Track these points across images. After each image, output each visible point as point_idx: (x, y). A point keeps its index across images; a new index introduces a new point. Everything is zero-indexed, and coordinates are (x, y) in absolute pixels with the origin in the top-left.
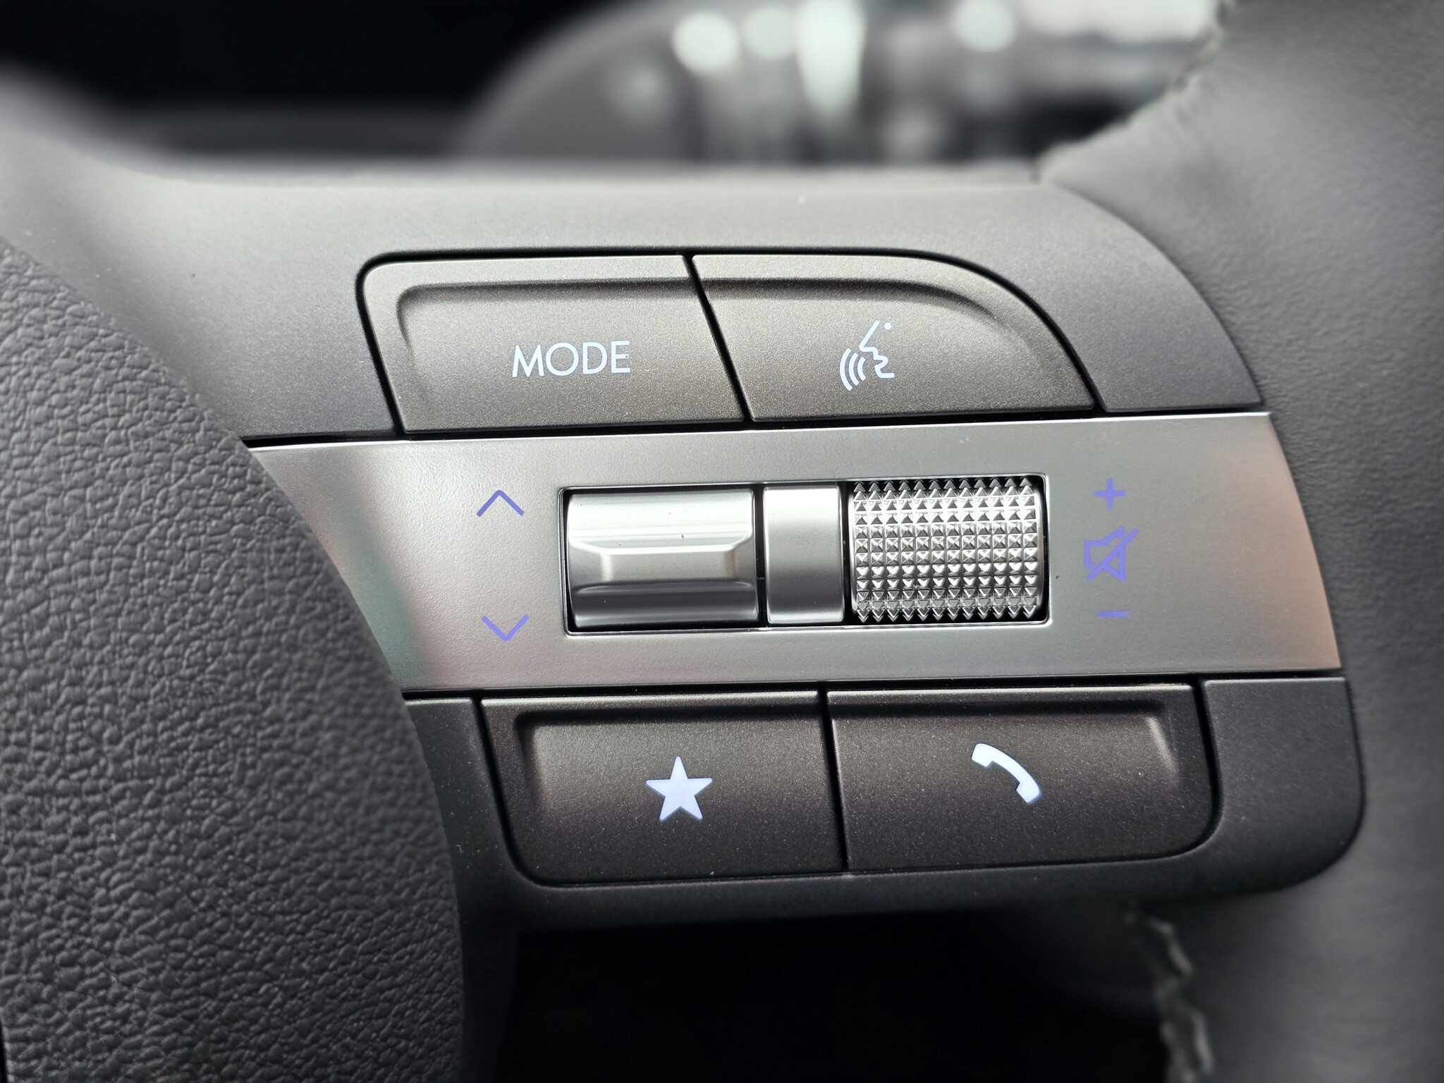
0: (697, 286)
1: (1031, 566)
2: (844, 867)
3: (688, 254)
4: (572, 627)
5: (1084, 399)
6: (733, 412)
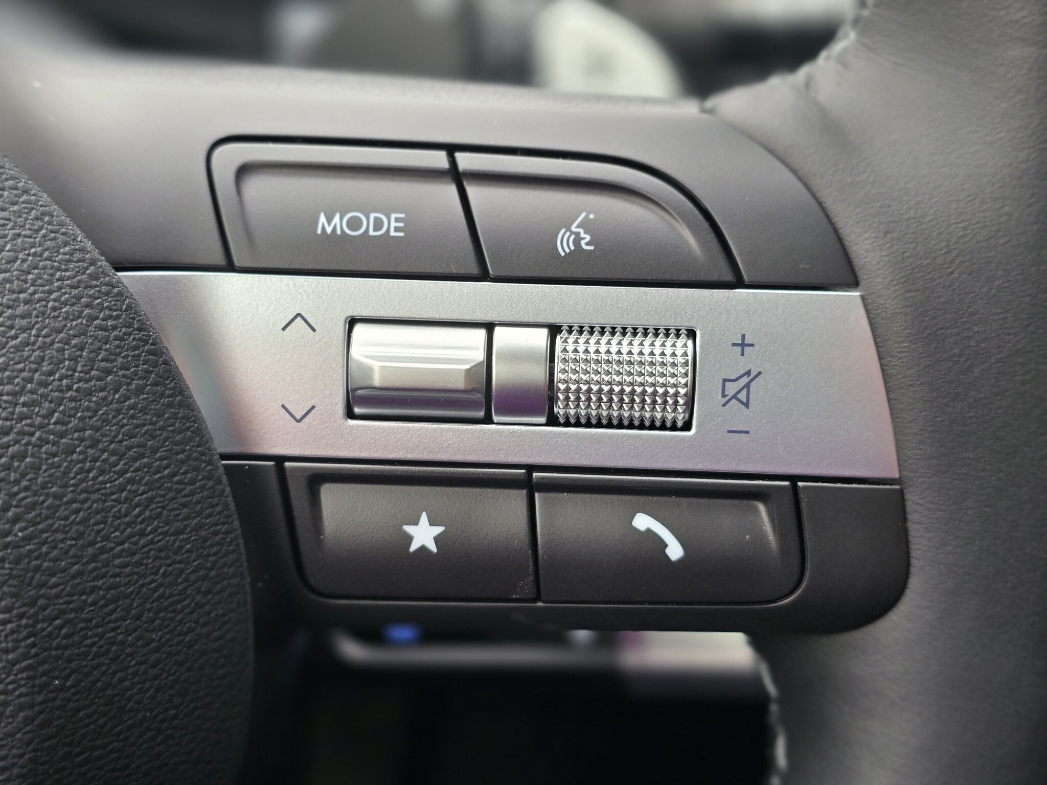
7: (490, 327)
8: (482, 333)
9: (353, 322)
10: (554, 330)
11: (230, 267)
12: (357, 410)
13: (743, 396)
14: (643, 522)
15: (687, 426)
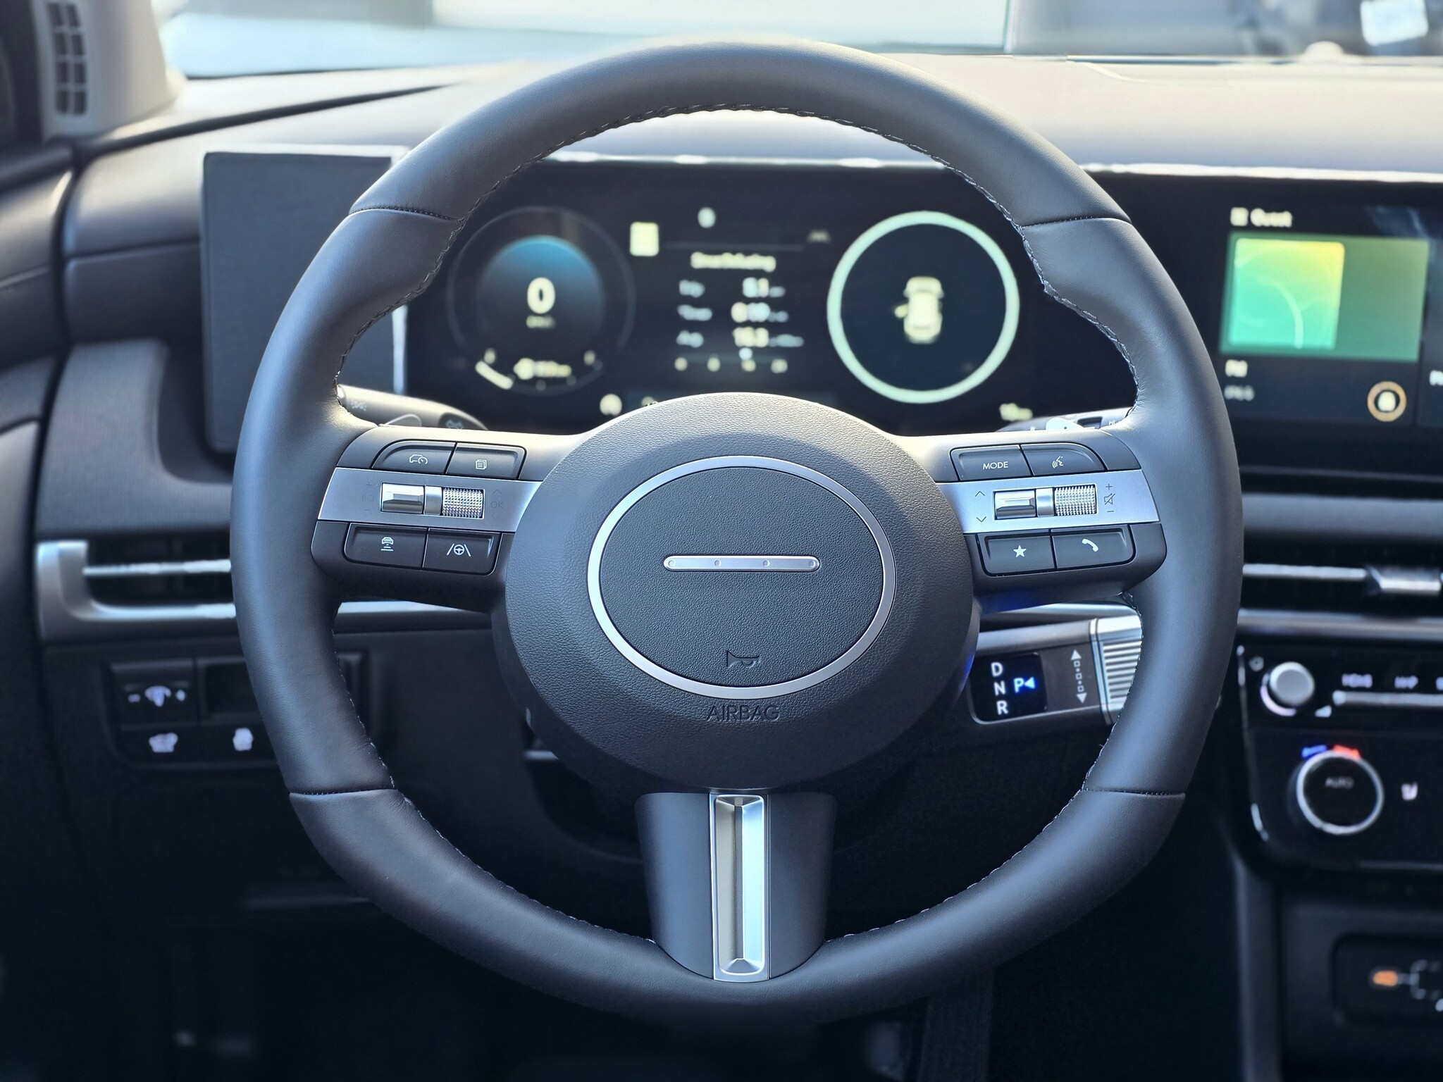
0: (1021, 450)
1: (1092, 503)
2: (1056, 569)
3: (1020, 444)
4: (996, 519)
5: (1103, 469)
6: (1030, 474)
7: (1035, 490)
8: (1033, 492)
9: (995, 493)
10: (1054, 489)
11: (959, 481)
12: (998, 518)
13: (1110, 501)
14: (1085, 541)
15: (1096, 513)
